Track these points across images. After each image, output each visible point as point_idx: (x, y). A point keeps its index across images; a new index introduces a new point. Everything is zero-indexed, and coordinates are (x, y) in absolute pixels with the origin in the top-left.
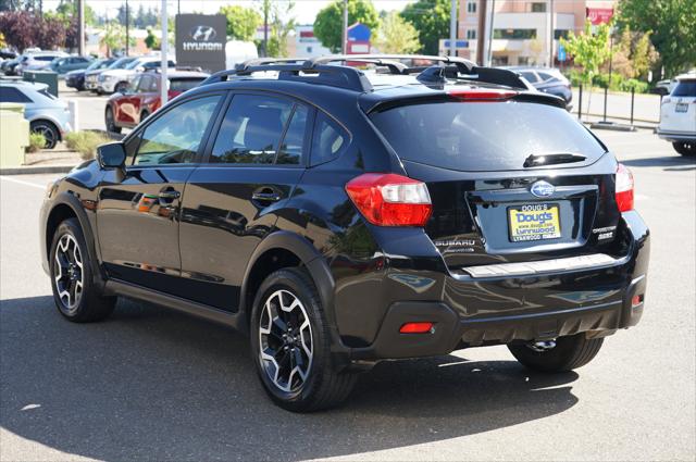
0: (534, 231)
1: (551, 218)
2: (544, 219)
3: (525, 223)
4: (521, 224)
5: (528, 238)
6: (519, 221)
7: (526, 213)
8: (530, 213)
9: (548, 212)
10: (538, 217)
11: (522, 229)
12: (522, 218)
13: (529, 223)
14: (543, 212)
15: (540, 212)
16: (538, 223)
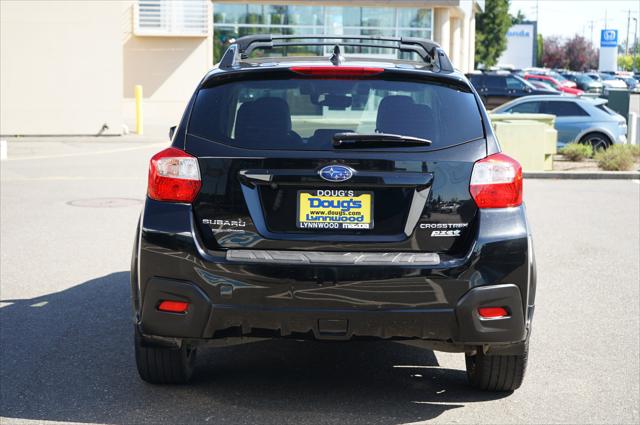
0: (331, 219)
1: (360, 206)
2: (349, 207)
3: (321, 209)
4: (313, 209)
5: (321, 226)
6: (312, 206)
7: (323, 199)
8: (327, 198)
9: (355, 199)
10: (340, 204)
11: (315, 216)
12: (316, 203)
13: (326, 210)
14: (347, 199)
15: (343, 198)
16: (339, 210)
